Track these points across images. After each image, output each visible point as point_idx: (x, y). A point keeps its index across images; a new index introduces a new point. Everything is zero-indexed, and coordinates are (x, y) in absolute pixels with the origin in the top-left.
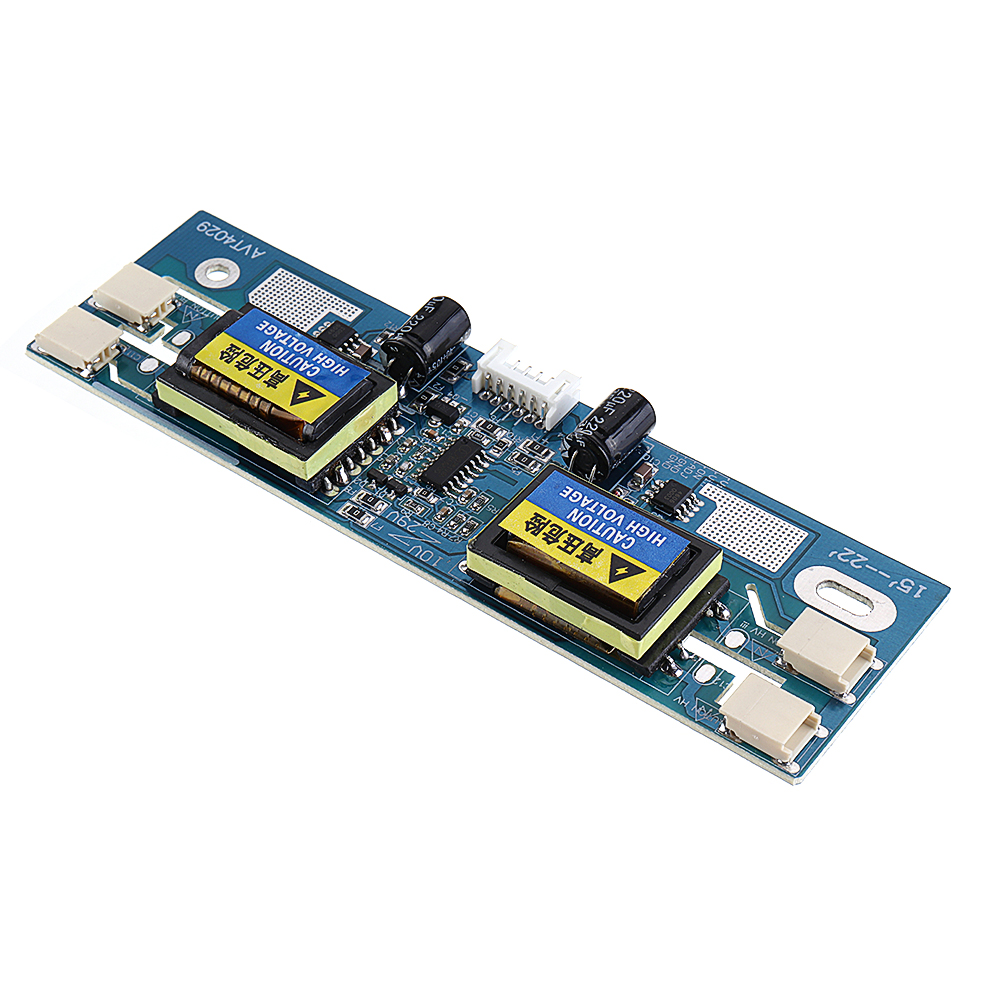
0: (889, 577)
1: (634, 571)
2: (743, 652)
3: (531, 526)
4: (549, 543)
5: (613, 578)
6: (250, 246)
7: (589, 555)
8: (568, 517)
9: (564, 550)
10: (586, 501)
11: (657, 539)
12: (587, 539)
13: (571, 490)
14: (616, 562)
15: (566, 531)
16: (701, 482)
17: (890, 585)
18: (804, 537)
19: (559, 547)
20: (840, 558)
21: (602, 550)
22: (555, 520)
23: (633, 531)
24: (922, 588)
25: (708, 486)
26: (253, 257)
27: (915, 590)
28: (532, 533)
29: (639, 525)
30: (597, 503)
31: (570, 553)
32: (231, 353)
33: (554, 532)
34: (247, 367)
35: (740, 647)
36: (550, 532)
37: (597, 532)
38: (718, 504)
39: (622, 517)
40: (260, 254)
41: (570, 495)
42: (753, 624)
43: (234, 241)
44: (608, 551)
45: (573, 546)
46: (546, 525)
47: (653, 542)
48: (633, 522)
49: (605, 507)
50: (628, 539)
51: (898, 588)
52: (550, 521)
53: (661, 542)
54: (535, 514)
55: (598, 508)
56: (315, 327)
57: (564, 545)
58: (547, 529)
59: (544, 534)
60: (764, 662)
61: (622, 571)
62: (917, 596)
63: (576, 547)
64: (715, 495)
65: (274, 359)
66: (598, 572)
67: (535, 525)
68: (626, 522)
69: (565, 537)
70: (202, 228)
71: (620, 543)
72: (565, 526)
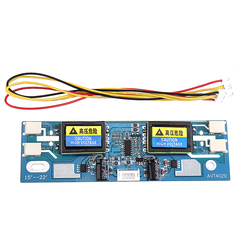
0: (33, 177)
1: (71, 133)
2: (48, 142)
4: (90, 129)
5: (73, 129)
6: (212, 177)
7: (81, 131)
8: (91, 137)
10: (91, 143)
11: (72, 143)
12: (84, 135)
13: (95, 144)
14: (76, 133)
15: (89, 133)
16: (81, 177)
17: (32, 175)
18: (54, 177)
19: (88, 129)
20: (45, 176)
21: (80, 134)
22: (92, 135)
23: (78, 142)
24: (26, 179)
25: (79, 177)
26: (208, 175)
27: (27, 178)
28: (94, 129)
29: (78, 144)
30: (88, 144)
31: (85, 129)
32: (181, 133)
33: (91, 132)
34: (175, 132)
37: (84, 137)
38: (74, 174)
39: (82, 144)
40: (208, 176)
41: (94, 142)
42: (50, 149)
43: (216, 176)
44: (79, 134)
45: (86, 131)
46: (94, 132)
48: (79, 144)
49: (86, 144)
50: (77, 139)
51: (30, 176)
52: (93, 134)
53: (71, 143)
54: (97, 133)
55: (87, 143)
56: (180, 162)
57: (87, 130)
58: (92, 131)
59: (92, 130)
60: (43, 142)
61: (73, 131)
62: (26, 176)
63: (85, 131)
64: (77, 175)
65: (172, 138)
66: (77, 128)
67: (95, 131)
68: (80, 143)
69: (88, 132)
70: (225, 175)
71: (78, 137)
72: (90, 135)
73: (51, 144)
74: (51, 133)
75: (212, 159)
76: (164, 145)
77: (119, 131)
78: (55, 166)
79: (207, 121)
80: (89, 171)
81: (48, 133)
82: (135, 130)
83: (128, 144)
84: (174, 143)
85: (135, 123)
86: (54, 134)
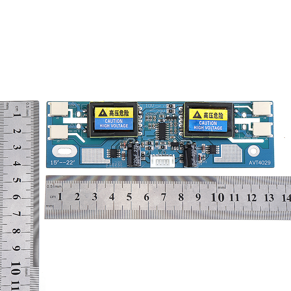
0: (60, 162)
2: (75, 125)
3: (127, 112)
4: (121, 110)
6: (254, 164)
7: (111, 113)
8: (122, 120)
9: (117, 111)
10: (121, 126)
11: (102, 126)
12: (115, 117)
13: (127, 127)
14: (105, 115)
15: (120, 116)
16: (111, 163)
17: (58, 160)
18: (82, 162)
19: (118, 111)
20: (72, 161)
22: (123, 117)
23: (107, 124)
24: (52, 164)
25: (109, 163)
26: (251, 161)
27: (53, 163)
28: (126, 110)
29: (107, 127)
30: (119, 127)
31: (115, 111)
32: (221, 116)
34: (214, 114)
35: (76, 125)
36: (122, 113)
37: (114, 120)
38: (104, 159)
39: (112, 127)
40: (250, 163)
42: (77, 132)
43: (259, 163)
44: (109, 116)
45: (116, 113)
46: (125, 114)
47: (102, 124)
48: (109, 127)
49: (117, 127)
50: (107, 122)
51: (56, 161)
52: (125, 116)
53: (100, 126)
54: (128, 116)
56: (220, 148)
57: (118, 112)
58: (124, 113)
59: (123, 112)
60: (70, 124)
61: (103, 113)
62: (52, 161)
64: (106, 161)
65: (211, 121)
66: (107, 110)
67: (127, 113)
68: (110, 126)
69: (119, 114)
70: (269, 162)
71: (108, 120)
72: (121, 117)
73: (79, 127)
74: (79, 114)
75: (255, 144)
76: (202, 128)
77: (153, 113)
78: (83, 150)
79: (251, 102)
80: (119, 156)
81: (75, 115)
82: (171, 112)
83: (162, 127)
84: (213, 127)
85: (171, 104)
86: (82, 116)
